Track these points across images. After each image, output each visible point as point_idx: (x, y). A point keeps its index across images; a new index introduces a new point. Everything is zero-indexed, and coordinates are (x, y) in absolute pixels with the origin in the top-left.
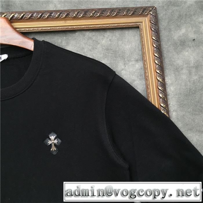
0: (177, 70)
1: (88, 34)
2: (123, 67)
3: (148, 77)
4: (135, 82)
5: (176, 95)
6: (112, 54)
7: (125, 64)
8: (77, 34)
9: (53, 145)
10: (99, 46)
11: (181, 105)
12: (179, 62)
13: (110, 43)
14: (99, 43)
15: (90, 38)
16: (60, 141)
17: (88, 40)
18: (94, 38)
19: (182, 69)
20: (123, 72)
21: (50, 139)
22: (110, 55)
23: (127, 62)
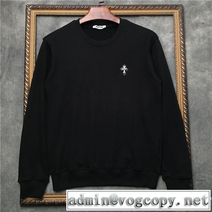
0: (193, 39)
1: (146, 17)
2: (163, 35)
3: (176, 40)
4: (169, 44)
5: (191, 52)
6: (157, 28)
7: (164, 34)
8: (140, 17)
9: (124, 70)
10: (151, 24)
11: (193, 57)
12: (194, 35)
13: (157, 22)
14: (151, 23)
15: (147, 20)
16: (128, 69)
17: (145, 21)
18: (149, 20)
19: (195, 38)
20: (162, 38)
21: (123, 68)
22: (156, 29)
23: (166, 33)
